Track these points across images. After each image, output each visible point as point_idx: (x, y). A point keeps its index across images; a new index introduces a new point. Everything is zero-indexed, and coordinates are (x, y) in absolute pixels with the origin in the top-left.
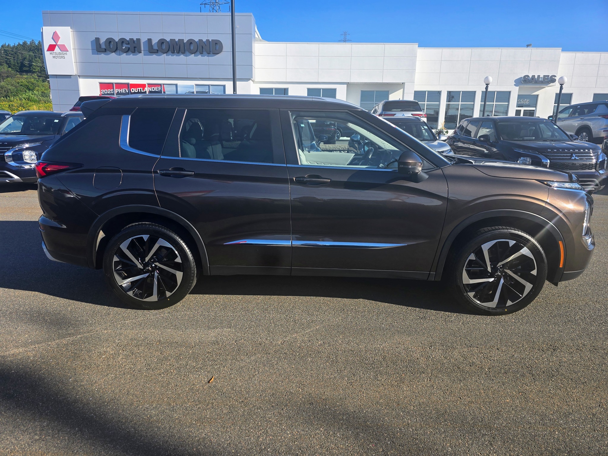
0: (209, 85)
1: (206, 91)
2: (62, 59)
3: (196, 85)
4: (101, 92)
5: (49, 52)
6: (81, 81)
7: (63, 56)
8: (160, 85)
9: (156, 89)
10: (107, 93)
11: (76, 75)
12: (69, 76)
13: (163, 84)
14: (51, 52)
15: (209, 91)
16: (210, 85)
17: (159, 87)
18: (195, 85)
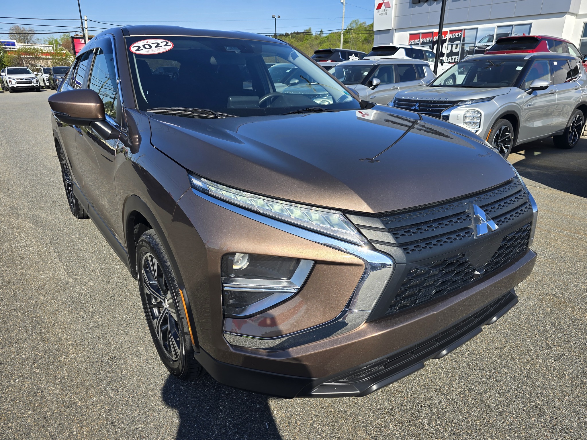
0: (512, 26)
1: (508, 33)
2: (385, 15)
3: (498, 27)
4: (409, 42)
5: (377, 10)
6: (396, 35)
7: (386, 12)
8: (461, 30)
9: (456, 35)
10: (413, 43)
11: (393, 29)
12: (387, 31)
13: (464, 30)
14: (378, 10)
15: (512, 32)
16: (514, 26)
17: (460, 33)
18: (496, 27)
